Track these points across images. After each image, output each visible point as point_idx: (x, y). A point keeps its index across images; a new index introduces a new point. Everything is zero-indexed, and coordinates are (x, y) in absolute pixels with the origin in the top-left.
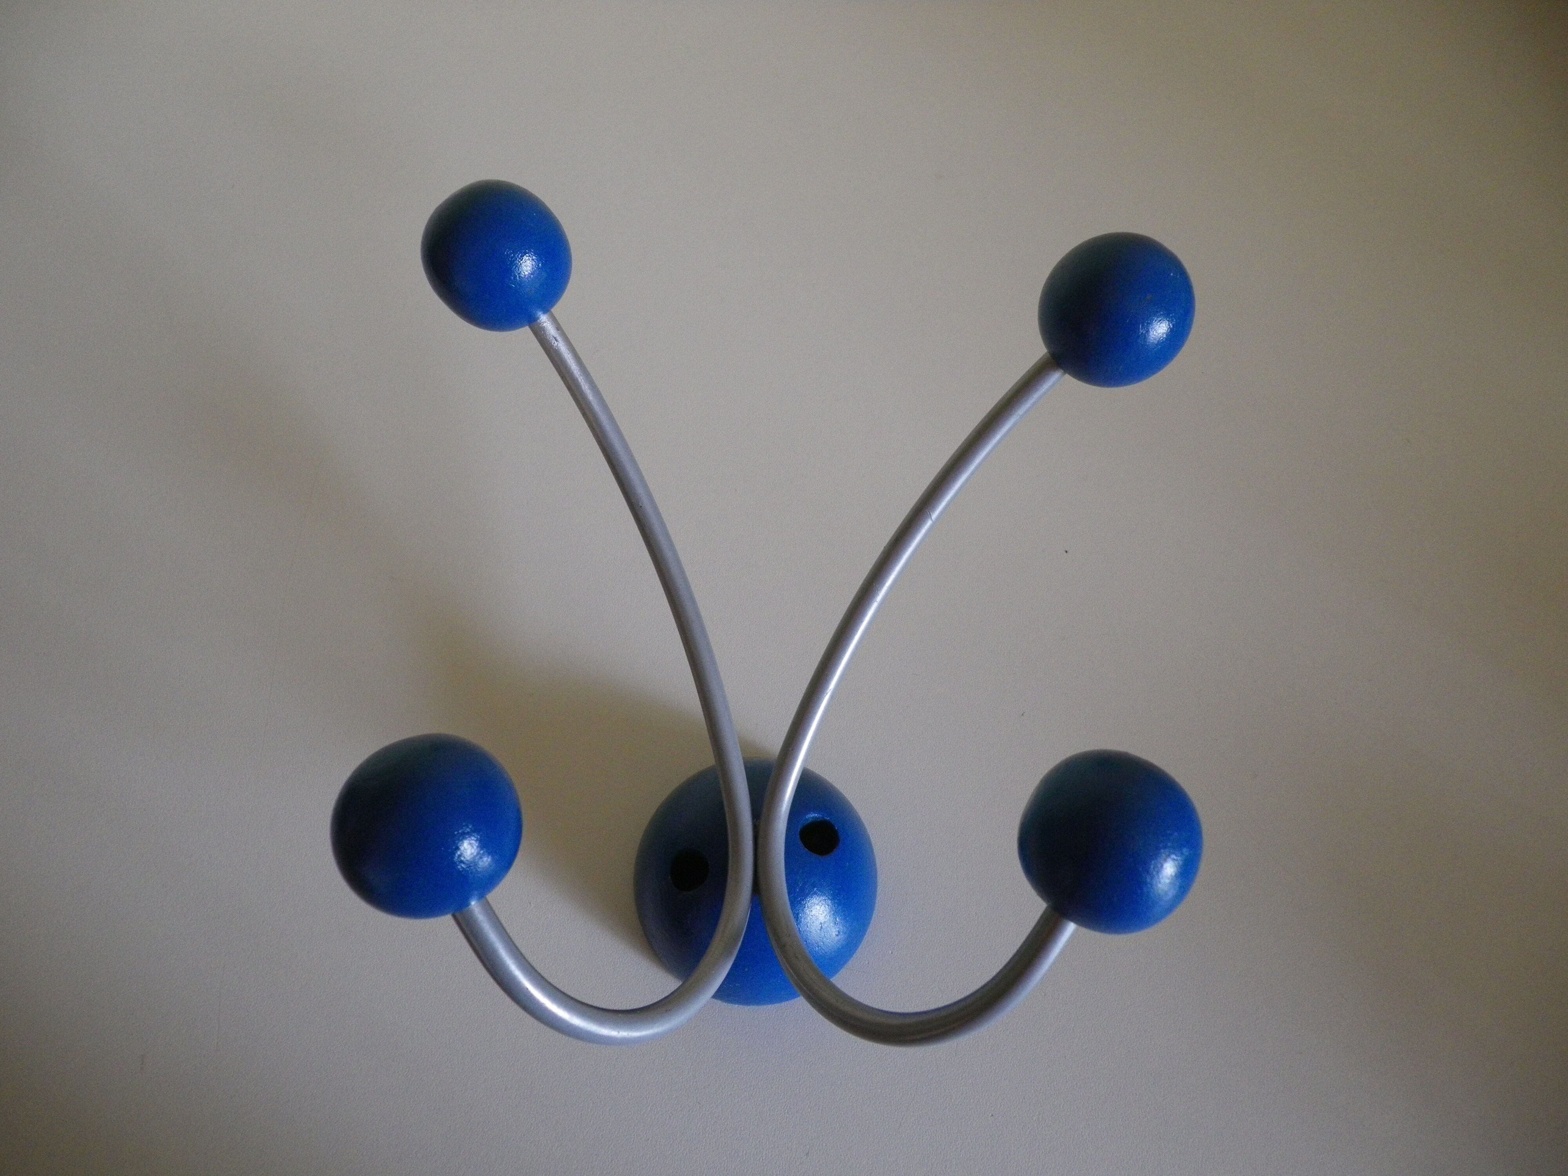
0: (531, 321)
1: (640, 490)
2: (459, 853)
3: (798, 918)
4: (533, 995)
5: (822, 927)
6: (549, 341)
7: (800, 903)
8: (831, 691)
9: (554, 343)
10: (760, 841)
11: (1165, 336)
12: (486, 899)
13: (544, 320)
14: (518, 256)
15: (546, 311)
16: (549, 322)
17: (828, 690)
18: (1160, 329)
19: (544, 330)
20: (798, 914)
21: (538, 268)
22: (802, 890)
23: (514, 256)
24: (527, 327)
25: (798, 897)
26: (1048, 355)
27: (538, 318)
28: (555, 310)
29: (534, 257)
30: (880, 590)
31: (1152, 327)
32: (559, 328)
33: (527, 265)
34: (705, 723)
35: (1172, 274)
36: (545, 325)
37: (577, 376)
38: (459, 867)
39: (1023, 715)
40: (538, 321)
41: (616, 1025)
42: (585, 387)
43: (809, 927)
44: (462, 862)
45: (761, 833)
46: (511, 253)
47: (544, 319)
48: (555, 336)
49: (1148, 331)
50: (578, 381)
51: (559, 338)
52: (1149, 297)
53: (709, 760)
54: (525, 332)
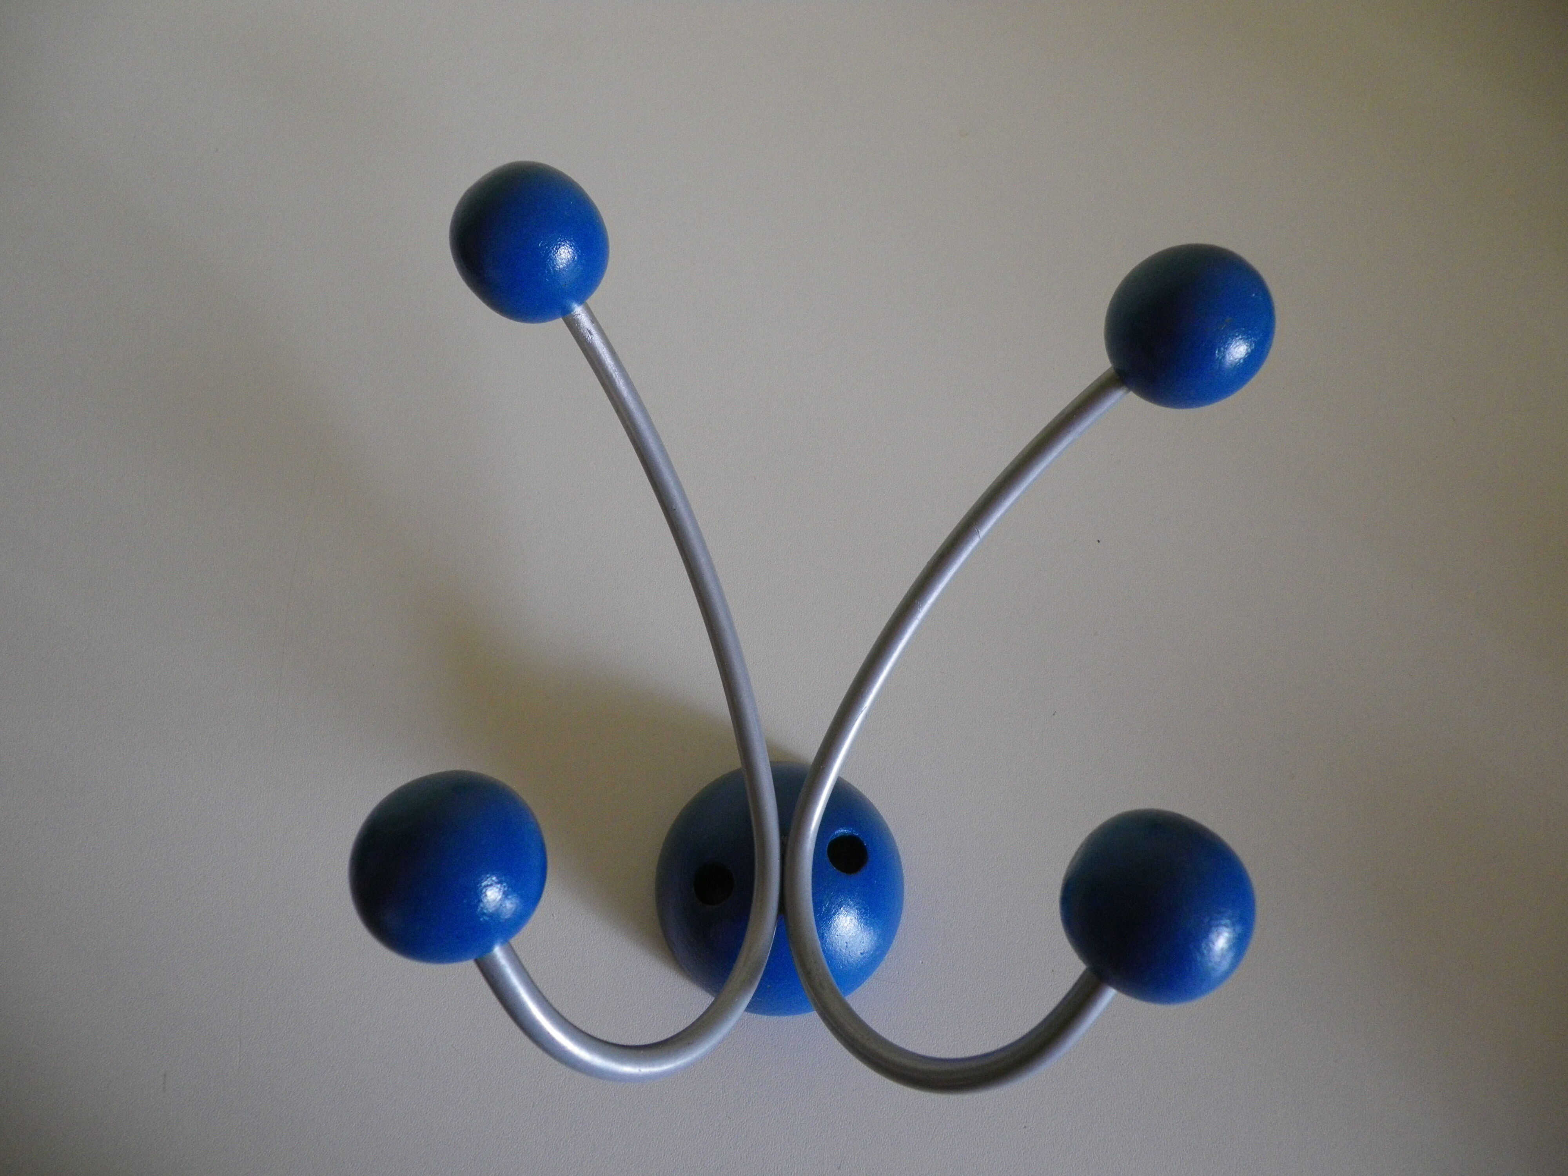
0: (566, 313)
1: (674, 492)
2: (481, 905)
3: (823, 938)
4: (555, 1039)
5: (847, 946)
6: (583, 334)
7: (826, 923)
8: (866, 709)
9: (588, 336)
10: (787, 858)
11: (1242, 361)
12: (509, 943)
13: (578, 313)
14: (553, 248)
15: (581, 301)
16: (583, 314)
17: (863, 708)
18: (1238, 351)
19: (578, 323)
20: (823, 934)
21: (574, 260)
22: (829, 910)
23: (549, 248)
24: (561, 319)
25: (824, 917)
26: (1113, 371)
27: (572, 311)
28: (590, 301)
29: (570, 250)
30: (921, 607)
31: (1229, 352)
32: (593, 320)
33: (564, 254)
34: (732, 728)
35: (1254, 295)
36: (579, 317)
37: (612, 371)
38: (481, 919)
39: (1054, 714)
40: (572, 313)
41: (637, 1061)
42: (620, 383)
43: (834, 946)
44: (484, 914)
45: (789, 851)
46: (545, 246)
47: (578, 311)
48: (589, 329)
49: (1224, 357)
50: (612, 377)
51: (594, 331)
52: (1228, 319)
53: (735, 763)
54: (558, 324)
